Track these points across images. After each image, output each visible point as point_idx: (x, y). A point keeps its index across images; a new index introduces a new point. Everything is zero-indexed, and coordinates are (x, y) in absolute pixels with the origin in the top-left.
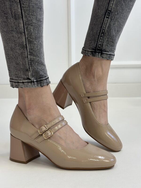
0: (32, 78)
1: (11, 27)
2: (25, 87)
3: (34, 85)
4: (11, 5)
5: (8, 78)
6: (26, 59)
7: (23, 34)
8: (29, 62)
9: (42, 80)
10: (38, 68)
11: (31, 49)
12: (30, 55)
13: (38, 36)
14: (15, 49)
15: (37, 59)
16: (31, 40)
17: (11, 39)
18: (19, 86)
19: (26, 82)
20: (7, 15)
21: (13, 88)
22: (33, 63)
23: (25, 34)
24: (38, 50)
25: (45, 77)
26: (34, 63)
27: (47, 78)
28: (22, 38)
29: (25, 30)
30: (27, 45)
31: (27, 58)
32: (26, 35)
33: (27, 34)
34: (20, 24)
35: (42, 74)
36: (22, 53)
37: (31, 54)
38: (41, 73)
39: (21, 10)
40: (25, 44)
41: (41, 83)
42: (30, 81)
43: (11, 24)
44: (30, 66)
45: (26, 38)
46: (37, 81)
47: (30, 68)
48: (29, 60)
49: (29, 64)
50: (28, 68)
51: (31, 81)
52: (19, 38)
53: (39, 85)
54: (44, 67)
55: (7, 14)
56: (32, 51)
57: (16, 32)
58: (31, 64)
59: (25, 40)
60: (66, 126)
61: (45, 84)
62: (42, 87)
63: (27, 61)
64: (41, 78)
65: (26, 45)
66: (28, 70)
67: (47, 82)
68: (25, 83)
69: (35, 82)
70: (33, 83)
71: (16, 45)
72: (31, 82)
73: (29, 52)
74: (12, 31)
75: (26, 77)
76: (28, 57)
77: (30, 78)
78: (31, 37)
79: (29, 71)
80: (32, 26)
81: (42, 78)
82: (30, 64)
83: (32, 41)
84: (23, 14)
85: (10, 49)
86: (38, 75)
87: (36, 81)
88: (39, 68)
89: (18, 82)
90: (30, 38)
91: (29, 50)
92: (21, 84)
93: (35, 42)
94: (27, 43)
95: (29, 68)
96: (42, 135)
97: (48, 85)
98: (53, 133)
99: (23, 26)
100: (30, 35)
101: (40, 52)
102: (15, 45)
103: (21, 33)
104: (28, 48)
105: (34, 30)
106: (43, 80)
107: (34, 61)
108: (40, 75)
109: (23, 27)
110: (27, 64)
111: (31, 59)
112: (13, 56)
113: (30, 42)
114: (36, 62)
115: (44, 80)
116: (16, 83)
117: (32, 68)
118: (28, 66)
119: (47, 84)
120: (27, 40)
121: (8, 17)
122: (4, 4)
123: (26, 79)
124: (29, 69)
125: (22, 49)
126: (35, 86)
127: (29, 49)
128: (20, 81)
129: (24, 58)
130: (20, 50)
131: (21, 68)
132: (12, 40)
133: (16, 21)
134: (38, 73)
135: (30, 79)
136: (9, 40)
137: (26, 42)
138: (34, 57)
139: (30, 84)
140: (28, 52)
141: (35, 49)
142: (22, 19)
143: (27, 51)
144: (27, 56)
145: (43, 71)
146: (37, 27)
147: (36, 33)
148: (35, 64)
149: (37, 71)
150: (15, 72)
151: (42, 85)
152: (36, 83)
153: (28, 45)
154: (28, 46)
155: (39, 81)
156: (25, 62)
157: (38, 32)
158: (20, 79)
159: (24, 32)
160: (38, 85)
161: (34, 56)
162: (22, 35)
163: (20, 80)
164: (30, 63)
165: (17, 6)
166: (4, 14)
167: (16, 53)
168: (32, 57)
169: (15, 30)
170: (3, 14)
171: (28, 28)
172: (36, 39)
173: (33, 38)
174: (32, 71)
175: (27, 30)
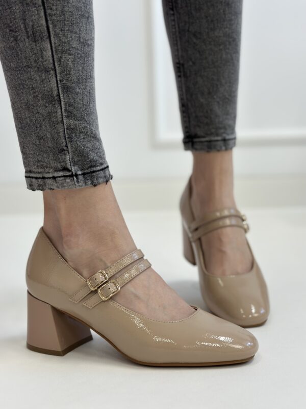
0: (73, 167)
1: (26, 58)
2: (58, 188)
3: (78, 182)
4: (25, 12)
5: (22, 170)
6: (60, 127)
7: (52, 72)
8: (66, 132)
9: (94, 172)
10: (84, 146)
11: (69, 105)
12: (67, 117)
13: (83, 77)
14: (35, 105)
15: (83, 126)
16: (69, 84)
17: (27, 86)
18: (45, 185)
19: (60, 177)
20: (16, 34)
21: (34, 190)
22: (74, 135)
23: (56, 72)
24: (83, 106)
25: (102, 164)
26: (76, 136)
27: (105, 168)
28: (49, 81)
29: (56, 64)
30: (61, 96)
31: (60, 124)
32: (58, 74)
33: (61, 73)
34: (45, 51)
35: (95, 158)
36: (50, 114)
37: (70, 115)
38: (93, 156)
39: (47, 21)
40: (55, 93)
41: (92, 178)
42: (68, 174)
43: (25, 51)
44: (67, 142)
45: (59, 82)
46: (84, 174)
47: (69, 145)
48: (65, 128)
49: (67, 136)
50: (65, 145)
51: (70, 173)
52: (42, 81)
53: (89, 182)
54: (97, 143)
55: (16, 32)
56: (71, 109)
57: (36, 69)
58: (70, 138)
59: (56, 85)
60: (148, 272)
61: (101, 180)
62: (95, 186)
63: (61, 130)
64: (91, 166)
65: (59, 95)
66: (63, 150)
67: (105, 177)
68: (58, 179)
69: (80, 175)
70: (75, 178)
71: (37, 96)
72: (72, 176)
73: (66, 110)
74: (28, 66)
75: (59, 165)
76: (62, 122)
77: (69, 166)
78: (70, 79)
79: (66, 152)
80: (70, 54)
81: (95, 166)
82: (68, 138)
83: (71, 87)
84: (51, 29)
85: (24, 107)
86: (85, 161)
87: (82, 174)
88: (88, 145)
89: (44, 178)
90: (67, 80)
91: (66, 107)
92: (49, 181)
93: (78, 90)
94: (60, 92)
95: (67, 146)
96: (96, 291)
97: (107, 181)
98: (121, 288)
99: (51, 56)
100: (66, 75)
101: (88, 111)
102: (34, 97)
103: (47, 71)
104: (62, 103)
105: (74, 64)
106: (96, 171)
107: (77, 130)
108: (91, 161)
109: (51, 58)
110: (62, 137)
111: (70, 126)
112: (31, 121)
113: (67, 89)
114: (81, 132)
115: (98, 171)
116: (40, 180)
117: (72, 147)
118: (64, 140)
119: (105, 180)
120: (59, 85)
121: (19, 37)
122: (8, 11)
123: (61, 171)
124: (65, 148)
125: (49, 105)
126: (80, 184)
127: (66, 105)
128: (46, 175)
129: (54, 125)
130: (46, 107)
131: (49, 147)
132: (29, 88)
133: (36, 46)
134: (85, 156)
135: (68, 170)
136: (22, 87)
137: (58, 90)
138: (77, 123)
139: (68, 180)
140: (63, 111)
141: (78, 104)
142: (48, 40)
143: (61, 108)
144: (60, 119)
145: (96, 151)
146: (81, 57)
147: (79, 70)
148: (80, 136)
149: (83, 152)
150: (36, 156)
151: (95, 181)
152: (81, 177)
153: (63, 96)
154: (62, 98)
155: (88, 173)
156: (58, 133)
157: (83, 68)
158: (47, 170)
159: (53, 68)
160: (86, 183)
161: (76, 119)
162: (50, 74)
163: (48, 173)
164: (68, 134)
165: (38, 14)
166: (11, 31)
167: (36, 115)
168: (72, 122)
169: (34, 64)
170: (8, 31)
171: (62, 60)
172: (79, 83)
173: (73, 82)
174: (74, 152)
175: (60, 65)
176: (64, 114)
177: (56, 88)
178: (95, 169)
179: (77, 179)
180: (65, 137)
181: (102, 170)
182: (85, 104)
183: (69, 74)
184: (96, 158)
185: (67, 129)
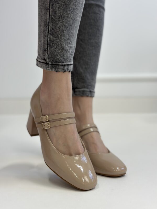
3: (48, 67)
6: (46, 38)
7: (48, 11)
8: (48, 41)
9: (57, 65)
12: (50, 34)
13: (62, 17)
15: (57, 41)
16: (54, 18)
19: (42, 62)
22: (51, 44)
23: (50, 11)
24: (59, 31)
25: (63, 62)
26: (53, 45)
29: (51, 7)
30: (50, 23)
33: (52, 12)
37: (52, 34)
38: (59, 57)
40: (48, 21)
42: (45, 62)
44: (48, 47)
45: (50, 16)
46: (52, 64)
49: (48, 44)
53: (54, 69)
56: (53, 31)
61: (60, 70)
62: (56, 72)
63: (46, 40)
64: (57, 62)
65: (49, 23)
67: (63, 69)
69: (50, 64)
70: (47, 65)
72: (46, 63)
73: (50, 31)
76: (48, 36)
78: (55, 16)
80: (58, 4)
81: (59, 62)
82: (49, 45)
83: (55, 20)
88: (58, 51)
90: (54, 16)
91: (51, 29)
93: (58, 22)
94: (50, 22)
95: (47, 48)
97: (64, 72)
99: (49, 3)
101: (62, 34)
105: (59, 9)
106: (59, 65)
107: (54, 42)
108: (57, 59)
109: (49, 4)
110: (46, 44)
111: (51, 39)
113: (53, 21)
114: (55, 44)
115: (60, 65)
117: (50, 49)
120: (50, 18)
123: (43, 59)
124: (47, 49)
126: (49, 69)
127: (51, 28)
134: (54, 56)
138: (54, 38)
139: (44, 65)
140: (49, 31)
141: (57, 29)
143: (49, 29)
145: (62, 55)
146: (63, 6)
147: (61, 13)
148: (54, 46)
149: (54, 54)
151: (57, 70)
153: (51, 24)
154: (50, 24)
155: (55, 65)
159: (49, 8)
160: (52, 69)
161: (54, 36)
168: (52, 37)
171: (54, 6)
172: (60, 19)
173: (56, 18)
174: (50, 52)
175: (52, 8)
176: (49, 33)
177: (48, 19)
178: (58, 64)
179: (48, 65)
180: (47, 44)
181: (62, 65)
182: (60, 30)
183: (55, 13)
184: (60, 58)
185: (49, 40)
